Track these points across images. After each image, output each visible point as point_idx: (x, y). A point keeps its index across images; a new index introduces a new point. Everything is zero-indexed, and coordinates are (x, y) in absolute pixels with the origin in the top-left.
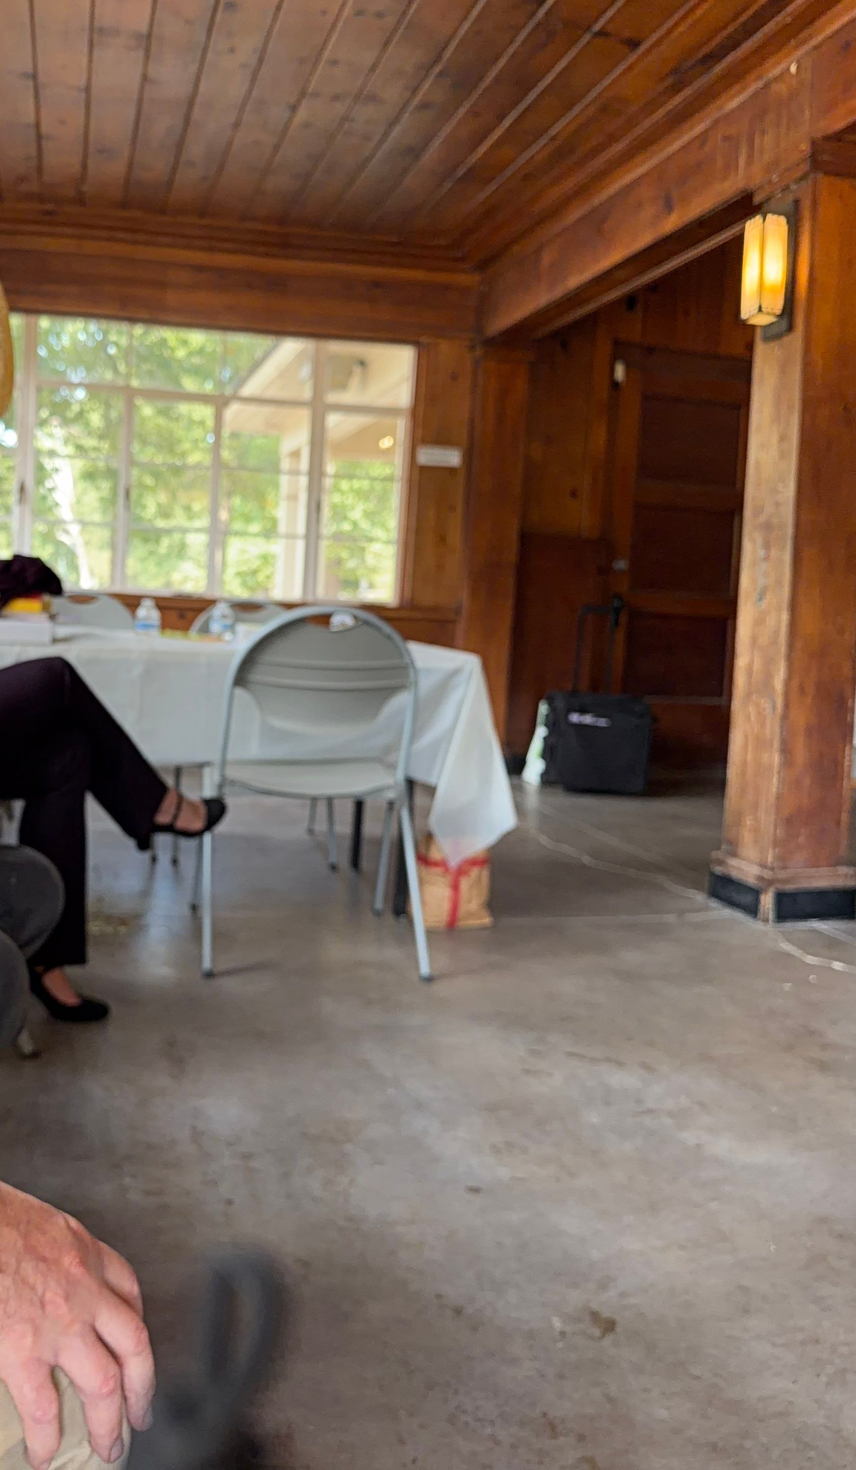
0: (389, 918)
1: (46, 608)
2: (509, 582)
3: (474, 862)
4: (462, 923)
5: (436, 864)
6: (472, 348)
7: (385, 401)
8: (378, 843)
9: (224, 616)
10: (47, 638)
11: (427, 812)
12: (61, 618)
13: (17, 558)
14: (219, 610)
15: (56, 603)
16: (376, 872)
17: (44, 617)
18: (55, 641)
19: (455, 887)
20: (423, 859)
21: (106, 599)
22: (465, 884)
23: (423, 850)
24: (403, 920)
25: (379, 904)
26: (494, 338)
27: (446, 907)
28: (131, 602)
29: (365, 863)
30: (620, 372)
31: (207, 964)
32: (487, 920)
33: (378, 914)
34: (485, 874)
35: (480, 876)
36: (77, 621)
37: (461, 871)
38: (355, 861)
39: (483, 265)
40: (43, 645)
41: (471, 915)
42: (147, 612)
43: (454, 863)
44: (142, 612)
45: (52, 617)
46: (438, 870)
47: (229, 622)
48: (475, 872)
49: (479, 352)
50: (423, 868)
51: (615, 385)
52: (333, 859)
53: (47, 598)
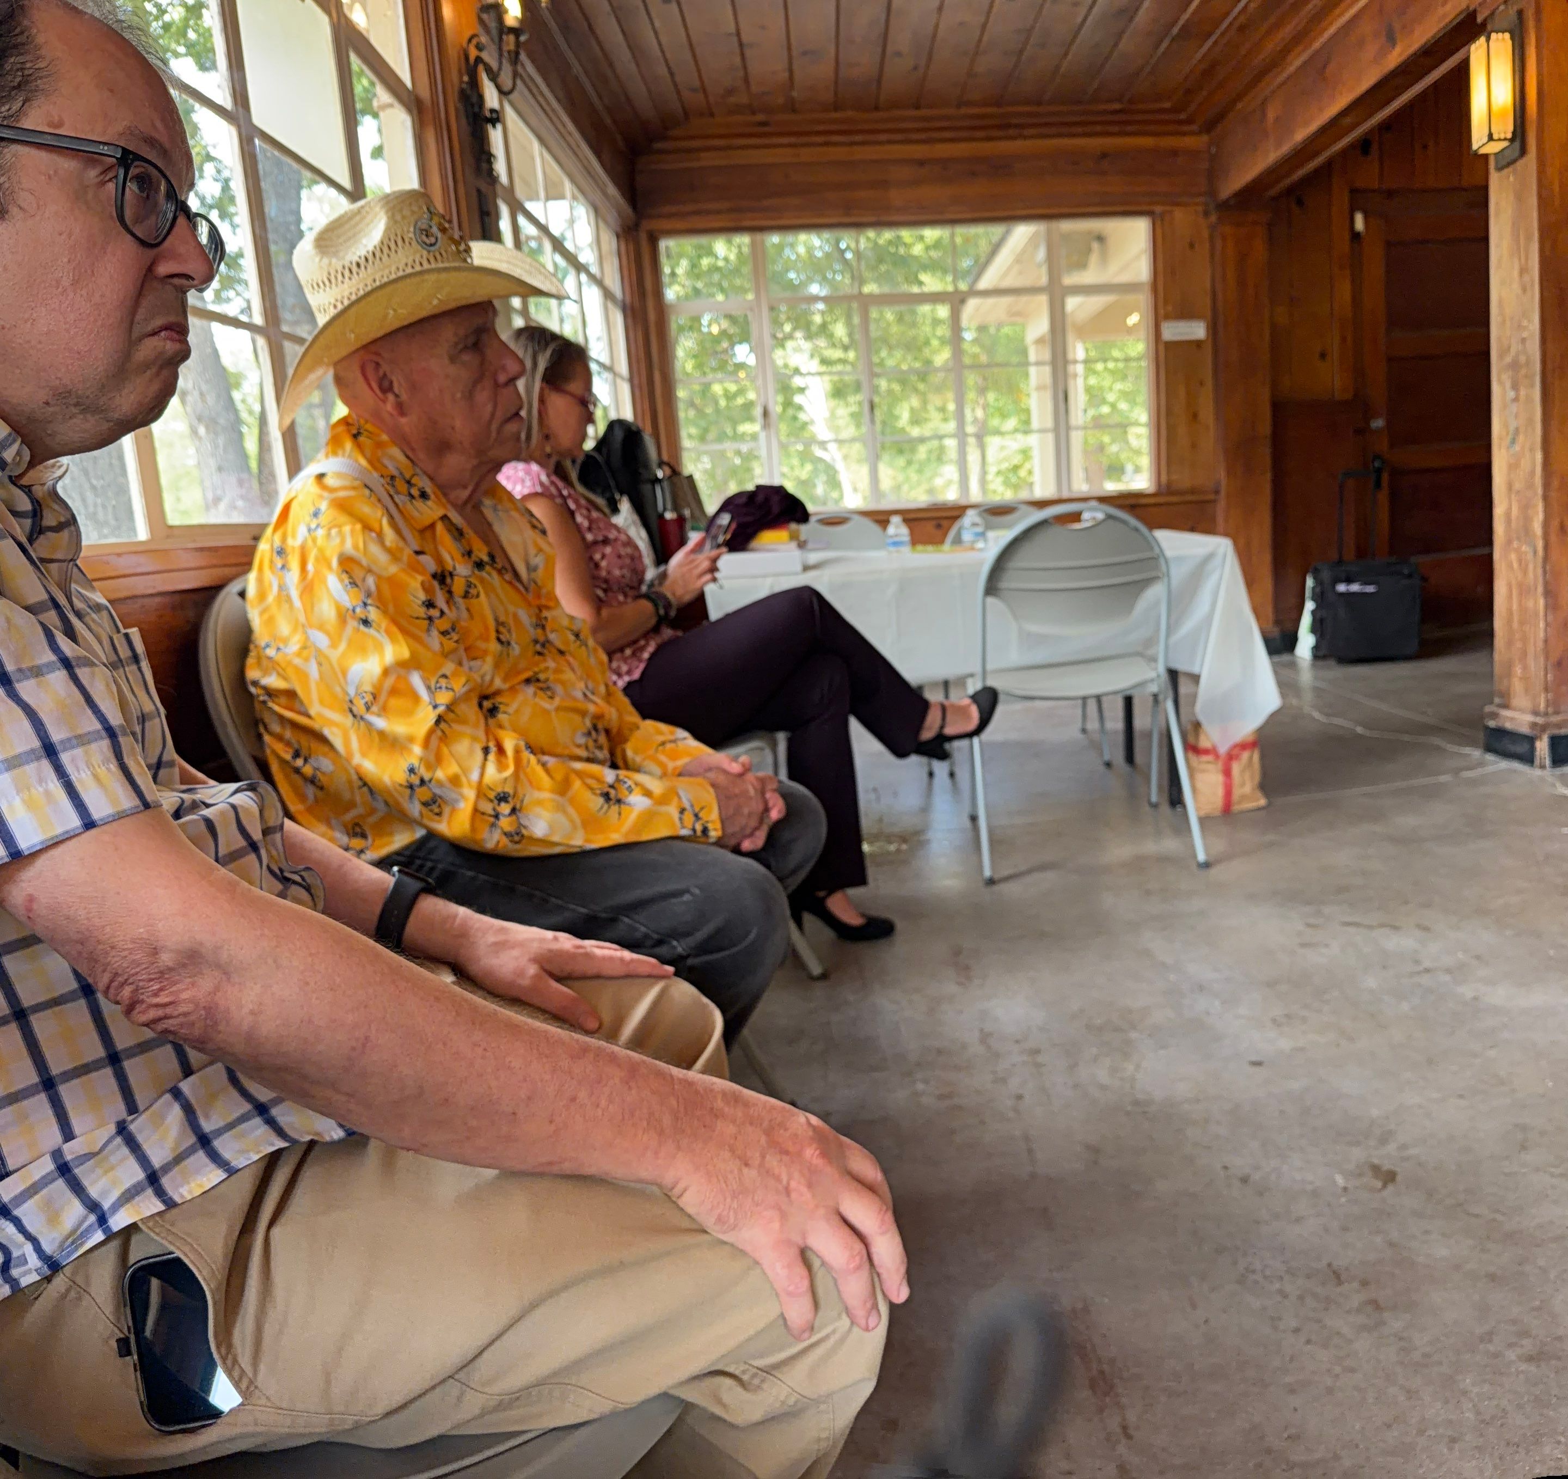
0: (1165, 808)
1: (794, 537)
2: (1265, 453)
3: (1243, 746)
4: (1236, 808)
5: (1206, 752)
6: (1206, 214)
7: (1125, 278)
8: (1149, 735)
9: (975, 525)
10: (799, 568)
11: (1194, 697)
12: (810, 546)
13: (759, 488)
14: (971, 517)
15: (804, 530)
16: (1149, 766)
17: (793, 545)
18: (806, 568)
19: (1227, 773)
20: (1192, 748)
21: (857, 518)
22: (1236, 768)
23: (1191, 739)
24: (1179, 809)
25: (1154, 798)
26: (1228, 200)
27: (1220, 792)
28: (881, 518)
29: (1139, 757)
30: (1359, 223)
31: (987, 873)
32: (1262, 802)
33: (1155, 806)
34: (1256, 757)
35: (1251, 758)
36: (827, 547)
37: (1231, 757)
38: (1130, 757)
39: (1209, 127)
40: (796, 574)
41: (1244, 798)
42: (897, 528)
43: (1223, 749)
44: (891, 530)
45: (802, 545)
46: (1209, 758)
47: (979, 529)
48: (1245, 755)
49: (1213, 218)
50: (1191, 755)
51: (1356, 236)
52: (1107, 757)
53: (793, 526)
